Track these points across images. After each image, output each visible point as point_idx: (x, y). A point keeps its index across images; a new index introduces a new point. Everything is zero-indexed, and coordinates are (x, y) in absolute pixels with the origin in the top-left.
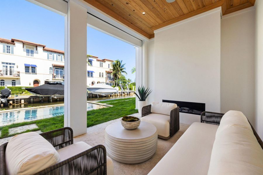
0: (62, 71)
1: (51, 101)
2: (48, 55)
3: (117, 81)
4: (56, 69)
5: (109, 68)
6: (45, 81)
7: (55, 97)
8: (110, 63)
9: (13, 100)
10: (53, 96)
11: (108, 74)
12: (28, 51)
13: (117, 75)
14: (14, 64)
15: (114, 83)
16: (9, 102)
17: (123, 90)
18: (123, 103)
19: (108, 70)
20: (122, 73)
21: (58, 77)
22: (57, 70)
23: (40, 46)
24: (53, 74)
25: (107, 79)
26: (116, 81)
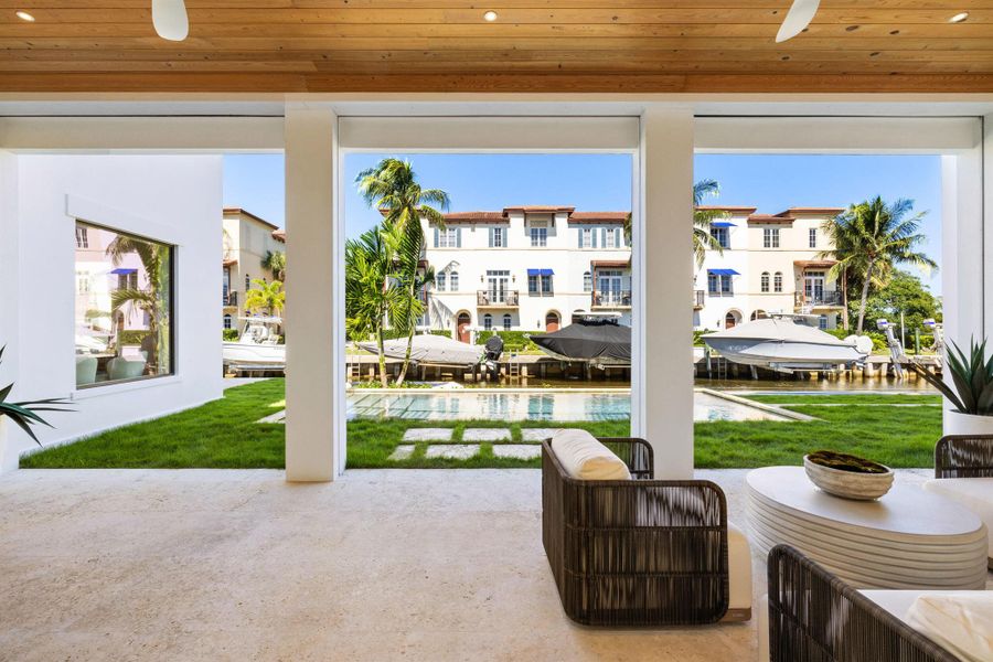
0: (619, 280)
1: (589, 376)
2: (580, 235)
3: (861, 307)
4: (601, 273)
5: (812, 244)
6: (574, 316)
7: (602, 363)
8: (816, 223)
9: (507, 365)
10: (593, 361)
11: (810, 274)
12: (534, 234)
13: (865, 275)
14: (507, 273)
15: (845, 318)
16: (499, 371)
17: (902, 350)
18: (870, 415)
19: (810, 257)
20: (900, 266)
21: (608, 300)
22: (605, 277)
23: (561, 211)
24: (593, 293)
25: (802, 299)
26: (853, 304)
